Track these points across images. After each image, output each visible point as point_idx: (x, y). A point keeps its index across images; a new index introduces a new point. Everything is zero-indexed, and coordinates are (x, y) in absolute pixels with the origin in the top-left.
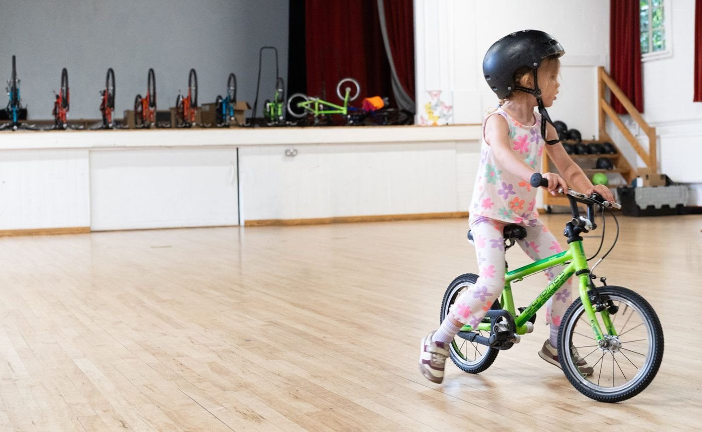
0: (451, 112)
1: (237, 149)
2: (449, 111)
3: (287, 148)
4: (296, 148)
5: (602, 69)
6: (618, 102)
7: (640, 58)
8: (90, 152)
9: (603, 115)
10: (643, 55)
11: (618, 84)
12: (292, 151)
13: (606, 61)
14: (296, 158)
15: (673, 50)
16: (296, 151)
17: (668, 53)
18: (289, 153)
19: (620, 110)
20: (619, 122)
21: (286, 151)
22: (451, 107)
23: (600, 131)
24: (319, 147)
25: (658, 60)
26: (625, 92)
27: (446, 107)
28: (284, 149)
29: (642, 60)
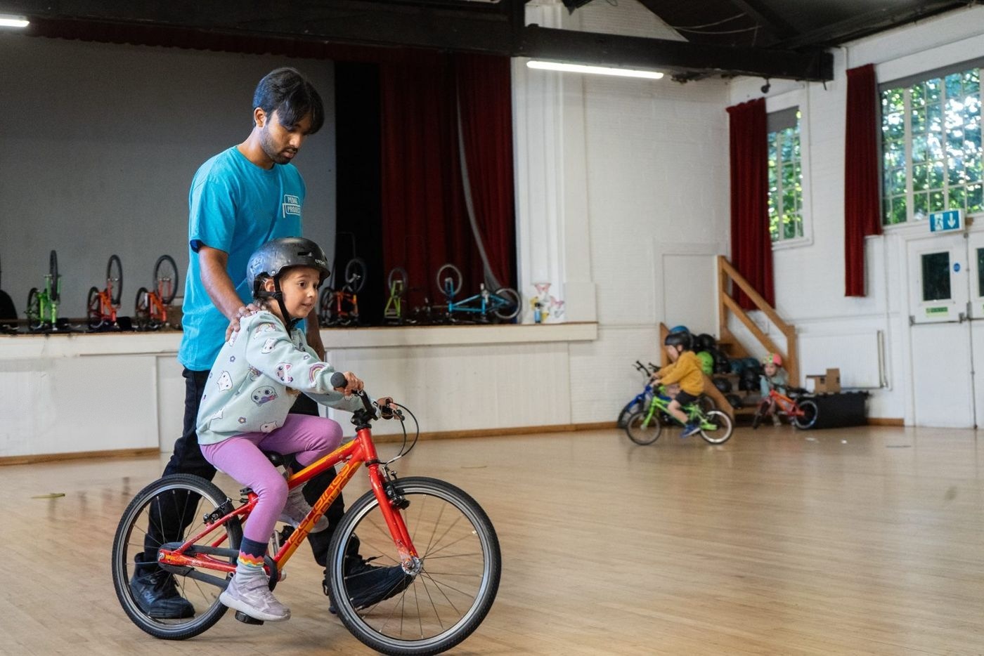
0: (562, 308)
2: (559, 307)
5: (723, 258)
6: (744, 295)
7: (770, 246)
8: (157, 357)
9: (725, 311)
10: (774, 244)
11: (743, 275)
13: (727, 250)
15: (813, 237)
17: (808, 240)
19: (746, 305)
20: (746, 319)
22: (562, 303)
23: (721, 329)
25: (792, 248)
26: (753, 284)
27: (557, 303)
29: (773, 249)
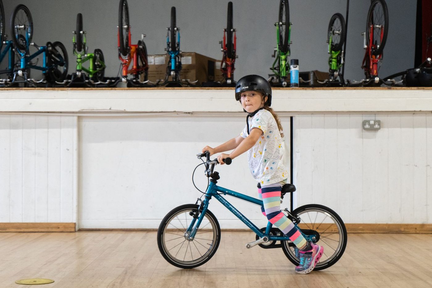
1: (292, 118)
3: (366, 118)
4: (378, 118)
12: (372, 122)
14: (380, 133)
16: (379, 123)
18: (367, 126)
21: (364, 123)
24: (417, 118)
28: (360, 119)
